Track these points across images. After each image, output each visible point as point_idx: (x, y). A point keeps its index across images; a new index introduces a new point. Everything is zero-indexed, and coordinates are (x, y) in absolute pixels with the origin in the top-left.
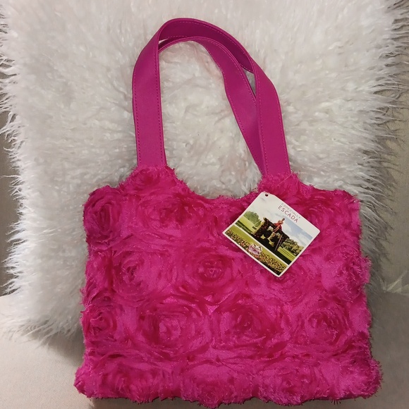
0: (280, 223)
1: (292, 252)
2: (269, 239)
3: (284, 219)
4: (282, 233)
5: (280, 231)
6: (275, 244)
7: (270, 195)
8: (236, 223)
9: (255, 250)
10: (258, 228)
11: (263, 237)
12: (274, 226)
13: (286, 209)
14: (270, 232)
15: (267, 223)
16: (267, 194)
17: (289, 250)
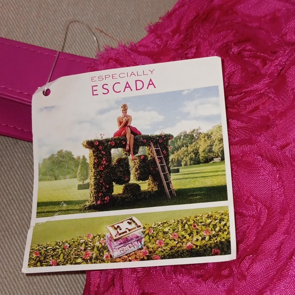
0: (125, 124)
1: (207, 161)
2: (133, 180)
3: (125, 108)
4: (149, 140)
5: (141, 140)
6: (157, 179)
7: (53, 86)
8: (39, 214)
9: (126, 241)
10: (91, 180)
11: (118, 189)
12: (119, 141)
13: (110, 82)
14: (123, 162)
15: (99, 148)
16: (45, 88)
17: (196, 162)
